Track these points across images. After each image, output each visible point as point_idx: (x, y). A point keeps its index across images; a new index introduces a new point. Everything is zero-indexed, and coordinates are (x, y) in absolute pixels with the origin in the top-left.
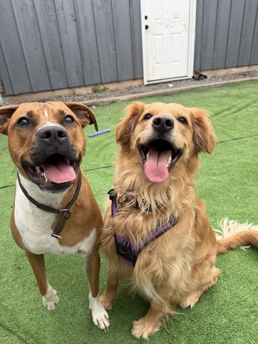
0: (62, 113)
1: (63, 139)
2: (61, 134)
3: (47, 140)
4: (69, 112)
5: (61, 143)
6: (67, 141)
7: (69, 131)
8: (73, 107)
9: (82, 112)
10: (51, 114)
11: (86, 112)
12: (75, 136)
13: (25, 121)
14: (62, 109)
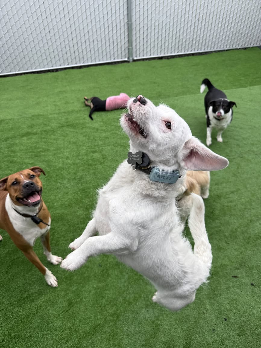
0: (29, 174)
1: (33, 186)
2: (32, 184)
3: (27, 188)
4: (32, 173)
5: (33, 187)
6: (35, 186)
7: (34, 181)
8: (33, 170)
9: (37, 170)
10: (25, 176)
11: (39, 170)
12: (37, 182)
13: (15, 183)
14: (29, 173)
